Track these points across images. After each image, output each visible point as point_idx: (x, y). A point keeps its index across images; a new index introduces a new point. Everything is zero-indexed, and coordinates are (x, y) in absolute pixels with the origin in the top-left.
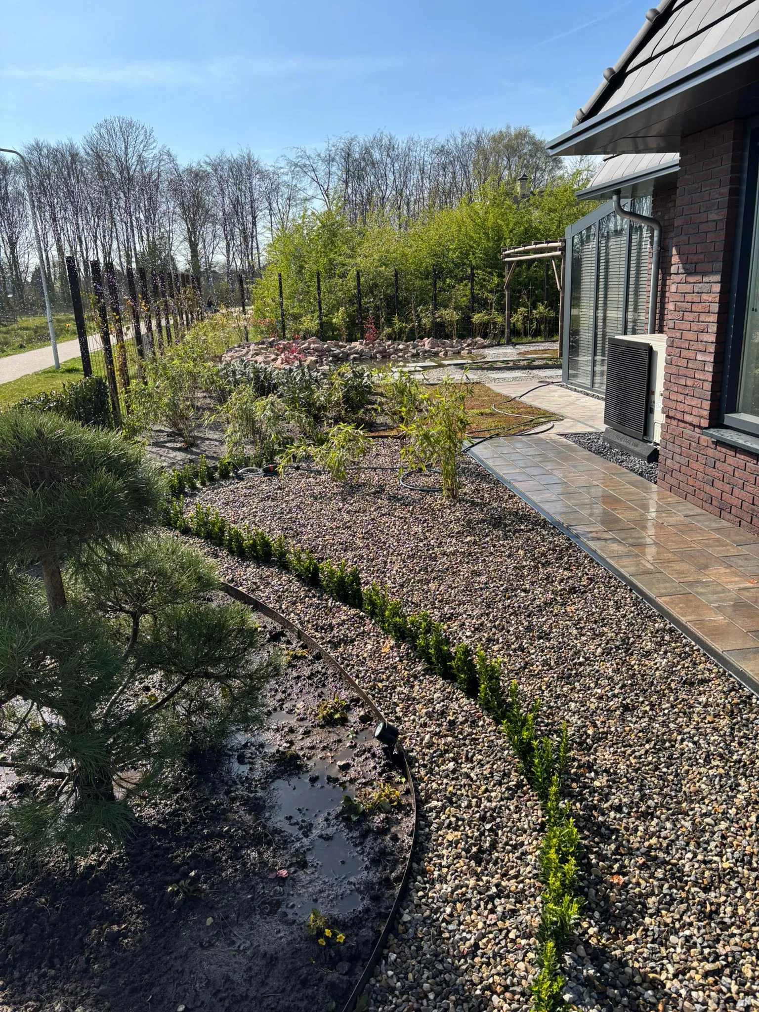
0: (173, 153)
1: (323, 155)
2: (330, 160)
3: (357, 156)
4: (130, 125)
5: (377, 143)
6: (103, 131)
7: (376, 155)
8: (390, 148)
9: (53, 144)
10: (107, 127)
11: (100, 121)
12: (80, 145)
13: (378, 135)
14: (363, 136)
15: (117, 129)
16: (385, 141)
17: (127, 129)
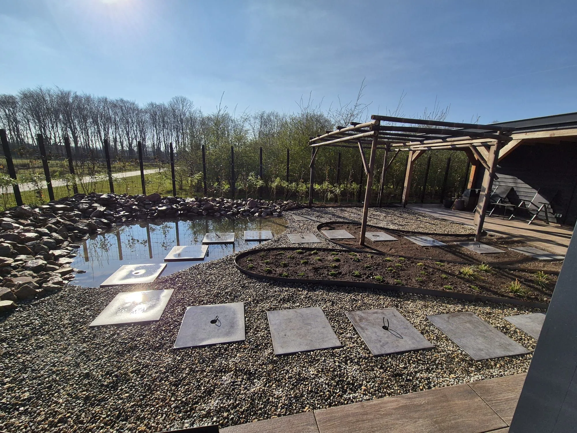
0: (202, 111)
1: (253, 116)
2: (256, 118)
3: (265, 117)
4: (185, 99)
5: (272, 114)
6: (175, 100)
7: (272, 118)
8: (277, 116)
9: (157, 104)
10: (177, 99)
11: (174, 96)
12: (167, 105)
13: (273, 112)
14: (268, 111)
15: (180, 100)
16: (275, 114)
17: (183, 100)
